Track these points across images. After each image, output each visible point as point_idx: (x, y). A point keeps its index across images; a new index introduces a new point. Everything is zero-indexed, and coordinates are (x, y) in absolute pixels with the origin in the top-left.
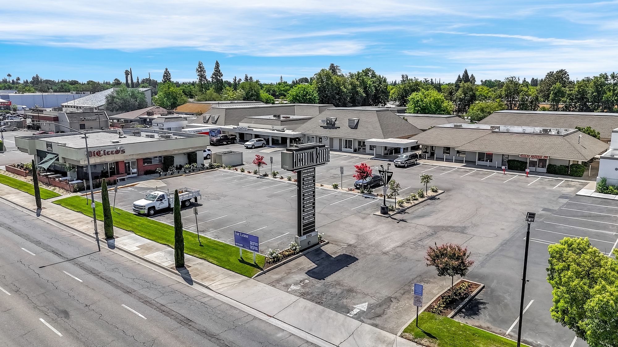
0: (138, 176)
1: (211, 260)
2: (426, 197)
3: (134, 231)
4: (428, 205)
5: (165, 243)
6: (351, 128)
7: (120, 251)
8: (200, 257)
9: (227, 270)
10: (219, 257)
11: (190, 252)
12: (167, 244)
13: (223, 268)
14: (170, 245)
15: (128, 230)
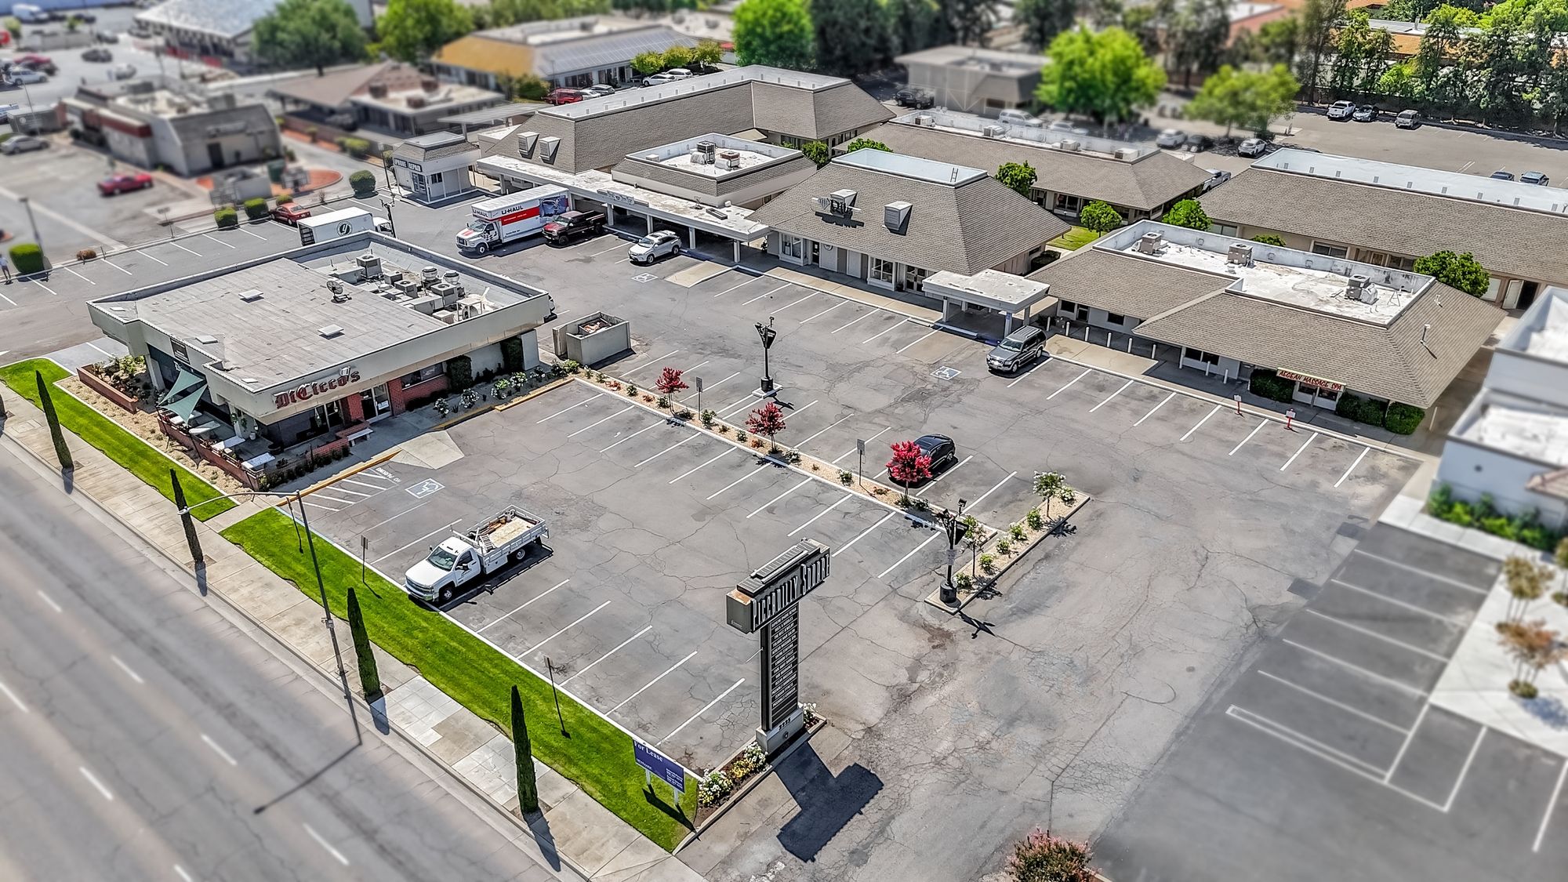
0: (393, 415)
1: (589, 788)
2: (1047, 523)
3: (418, 665)
4: (1047, 557)
5: (491, 718)
6: (892, 231)
7: (403, 743)
8: (566, 773)
9: (624, 823)
10: (605, 778)
11: (545, 755)
12: (495, 720)
13: (614, 816)
14: (501, 725)
15: (405, 660)
